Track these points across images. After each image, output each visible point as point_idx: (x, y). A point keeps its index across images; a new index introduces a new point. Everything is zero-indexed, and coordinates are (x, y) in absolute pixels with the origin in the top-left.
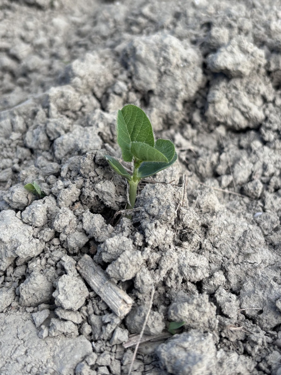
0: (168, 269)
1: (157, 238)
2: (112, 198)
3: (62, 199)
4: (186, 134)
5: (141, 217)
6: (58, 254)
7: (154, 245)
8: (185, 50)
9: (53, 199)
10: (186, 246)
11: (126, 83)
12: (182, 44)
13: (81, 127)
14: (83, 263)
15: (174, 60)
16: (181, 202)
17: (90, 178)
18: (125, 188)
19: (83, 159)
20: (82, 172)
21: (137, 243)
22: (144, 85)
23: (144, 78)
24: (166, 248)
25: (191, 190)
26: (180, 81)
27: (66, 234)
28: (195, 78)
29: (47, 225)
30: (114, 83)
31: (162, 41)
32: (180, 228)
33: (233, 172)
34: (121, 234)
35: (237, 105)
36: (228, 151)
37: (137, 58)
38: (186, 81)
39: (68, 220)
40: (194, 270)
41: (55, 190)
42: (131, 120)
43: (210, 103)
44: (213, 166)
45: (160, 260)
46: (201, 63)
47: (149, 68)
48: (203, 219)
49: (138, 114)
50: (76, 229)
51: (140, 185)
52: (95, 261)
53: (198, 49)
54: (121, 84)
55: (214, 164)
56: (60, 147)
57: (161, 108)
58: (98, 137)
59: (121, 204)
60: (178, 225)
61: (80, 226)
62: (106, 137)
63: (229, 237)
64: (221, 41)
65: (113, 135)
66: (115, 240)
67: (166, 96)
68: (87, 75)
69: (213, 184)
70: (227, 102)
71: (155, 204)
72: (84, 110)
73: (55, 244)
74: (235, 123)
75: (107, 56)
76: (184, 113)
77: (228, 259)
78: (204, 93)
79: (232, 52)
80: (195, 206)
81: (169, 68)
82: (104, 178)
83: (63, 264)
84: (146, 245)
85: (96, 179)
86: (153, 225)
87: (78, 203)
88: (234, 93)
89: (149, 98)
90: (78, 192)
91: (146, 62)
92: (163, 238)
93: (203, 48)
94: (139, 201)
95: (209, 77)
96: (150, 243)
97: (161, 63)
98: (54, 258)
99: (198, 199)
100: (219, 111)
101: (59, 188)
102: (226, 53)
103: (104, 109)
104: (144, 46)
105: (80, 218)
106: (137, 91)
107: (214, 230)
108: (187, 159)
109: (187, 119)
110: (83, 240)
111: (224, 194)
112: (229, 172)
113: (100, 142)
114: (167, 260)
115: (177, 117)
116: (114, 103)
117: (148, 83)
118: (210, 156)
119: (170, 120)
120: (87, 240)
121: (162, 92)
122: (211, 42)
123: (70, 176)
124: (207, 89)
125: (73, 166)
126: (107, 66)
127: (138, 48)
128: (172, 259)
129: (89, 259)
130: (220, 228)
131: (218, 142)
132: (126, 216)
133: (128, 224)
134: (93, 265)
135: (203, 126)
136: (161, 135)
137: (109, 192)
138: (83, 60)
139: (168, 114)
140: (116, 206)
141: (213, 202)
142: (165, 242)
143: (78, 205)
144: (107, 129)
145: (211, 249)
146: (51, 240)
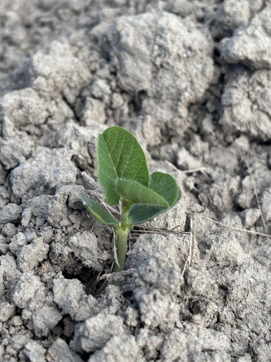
0: (173, 358)
1: (157, 315)
2: (93, 255)
3: (24, 260)
4: (193, 149)
5: (134, 285)
6: (20, 339)
7: (153, 325)
8: (188, 33)
9: (11, 259)
10: (199, 320)
11: (109, 81)
12: (184, 24)
13: (48, 150)
14: (56, 351)
15: (174, 49)
16: (189, 259)
17: (62, 228)
18: (111, 238)
19: (52, 203)
20: (50, 220)
21: (129, 323)
22: (134, 83)
23: (133, 74)
24: (170, 329)
25: (203, 233)
26: (183, 77)
27: (31, 311)
28: (203, 72)
29: (4, 297)
30: (92, 82)
31: (156, 22)
32: (189, 296)
33: (261, 204)
34: (106, 310)
35: (264, 107)
36: (253, 172)
37: (123, 48)
38: (191, 76)
39: (33, 291)
40: (211, 355)
41: (14, 246)
42: (117, 147)
43: (225, 106)
44: (234, 195)
45: (162, 345)
46: (211, 51)
47: (139, 60)
48: (221, 278)
49: (125, 139)
50: (45, 302)
51: (132, 232)
52: (71, 348)
53: (206, 30)
54: (101, 84)
55: (234, 192)
56: (19, 180)
57: (158, 115)
58: (72, 164)
59: (105, 263)
60: (185, 293)
61: (49, 299)
62: (84, 161)
63: (257, 301)
64: (239, 19)
65: (92, 157)
66: (98, 319)
67: (164, 98)
68: (54, 73)
69: (233, 222)
70: (250, 103)
71: (153, 266)
72: (51, 121)
73: (16, 324)
74: (262, 132)
75: (80, 43)
76: (190, 119)
77: (258, 335)
78: (217, 92)
79: (253, 36)
80: (210, 257)
81: (166, 59)
82: (81, 227)
83: (28, 354)
84: (142, 325)
85: (70, 229)
86: (151, 296)
87: (46, 263)
88: (258, 91)
89: (141, 101)
90: (45, 248)
91: (135, 52)
92: (164, 314)
93: (213, 28)
94: (130, 259)
95: (224, 70)
96: (148, 322)
97: (156, 53)
98: (16, 345)
99: (212, 248)
100: (239, 117)
101: (20, 244)
102: (246, 38)
103: (79, 119)
104: (131, 31)
105: (49, 286)
106: (123, 92)
107: (236, 293)
108: (196, 185)
109: (195, 128)
110: (54, 318)
111: (250, 235)
112: (255, 204)
113: (74, 171)
114: (172, 346)
115: (180, 127)
116: (92, 110)
117: (139, 81)
118: (228, 181)
119: (171, 130)
120: (60, 318)
121: (158, 92)
122: (225, 20)
123: (35, 225)
124: (221, 86)
125: (37, 210)
126: (81, 57)
127: (123, 33)
128: (179, 344)
129: (63, 346)
130: (245, 289)
131: (239, 159)
132: (114, 283)
133: (116, 294)
134: (69, 354)
135: (217, 138)
136: (159, 151)
137: (89, 247)
138: (47, 51)
139: (168, 121)
140: (99, 266)
141: (235, 251)
142: (168, 320)
143: (46, 266)
144: (84, 149)
145: (232, 322)
146: (10, 319)
